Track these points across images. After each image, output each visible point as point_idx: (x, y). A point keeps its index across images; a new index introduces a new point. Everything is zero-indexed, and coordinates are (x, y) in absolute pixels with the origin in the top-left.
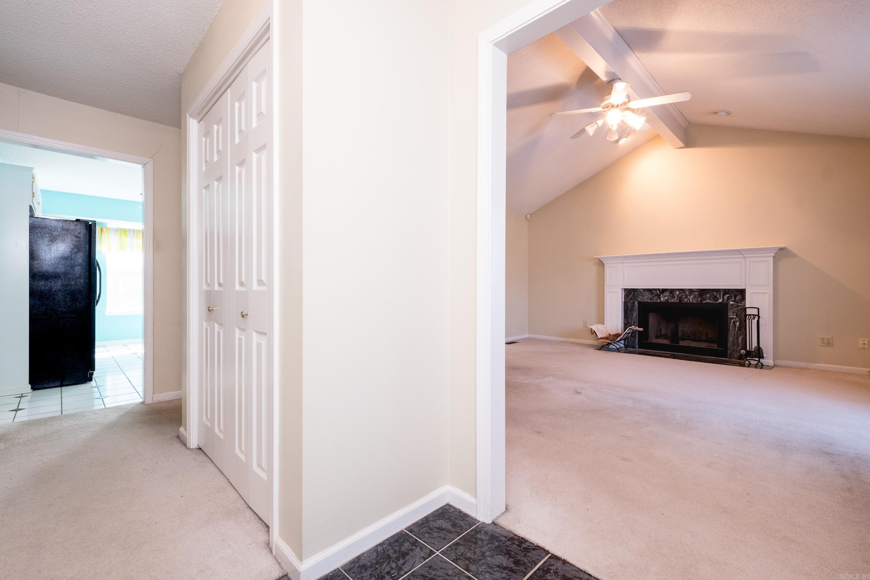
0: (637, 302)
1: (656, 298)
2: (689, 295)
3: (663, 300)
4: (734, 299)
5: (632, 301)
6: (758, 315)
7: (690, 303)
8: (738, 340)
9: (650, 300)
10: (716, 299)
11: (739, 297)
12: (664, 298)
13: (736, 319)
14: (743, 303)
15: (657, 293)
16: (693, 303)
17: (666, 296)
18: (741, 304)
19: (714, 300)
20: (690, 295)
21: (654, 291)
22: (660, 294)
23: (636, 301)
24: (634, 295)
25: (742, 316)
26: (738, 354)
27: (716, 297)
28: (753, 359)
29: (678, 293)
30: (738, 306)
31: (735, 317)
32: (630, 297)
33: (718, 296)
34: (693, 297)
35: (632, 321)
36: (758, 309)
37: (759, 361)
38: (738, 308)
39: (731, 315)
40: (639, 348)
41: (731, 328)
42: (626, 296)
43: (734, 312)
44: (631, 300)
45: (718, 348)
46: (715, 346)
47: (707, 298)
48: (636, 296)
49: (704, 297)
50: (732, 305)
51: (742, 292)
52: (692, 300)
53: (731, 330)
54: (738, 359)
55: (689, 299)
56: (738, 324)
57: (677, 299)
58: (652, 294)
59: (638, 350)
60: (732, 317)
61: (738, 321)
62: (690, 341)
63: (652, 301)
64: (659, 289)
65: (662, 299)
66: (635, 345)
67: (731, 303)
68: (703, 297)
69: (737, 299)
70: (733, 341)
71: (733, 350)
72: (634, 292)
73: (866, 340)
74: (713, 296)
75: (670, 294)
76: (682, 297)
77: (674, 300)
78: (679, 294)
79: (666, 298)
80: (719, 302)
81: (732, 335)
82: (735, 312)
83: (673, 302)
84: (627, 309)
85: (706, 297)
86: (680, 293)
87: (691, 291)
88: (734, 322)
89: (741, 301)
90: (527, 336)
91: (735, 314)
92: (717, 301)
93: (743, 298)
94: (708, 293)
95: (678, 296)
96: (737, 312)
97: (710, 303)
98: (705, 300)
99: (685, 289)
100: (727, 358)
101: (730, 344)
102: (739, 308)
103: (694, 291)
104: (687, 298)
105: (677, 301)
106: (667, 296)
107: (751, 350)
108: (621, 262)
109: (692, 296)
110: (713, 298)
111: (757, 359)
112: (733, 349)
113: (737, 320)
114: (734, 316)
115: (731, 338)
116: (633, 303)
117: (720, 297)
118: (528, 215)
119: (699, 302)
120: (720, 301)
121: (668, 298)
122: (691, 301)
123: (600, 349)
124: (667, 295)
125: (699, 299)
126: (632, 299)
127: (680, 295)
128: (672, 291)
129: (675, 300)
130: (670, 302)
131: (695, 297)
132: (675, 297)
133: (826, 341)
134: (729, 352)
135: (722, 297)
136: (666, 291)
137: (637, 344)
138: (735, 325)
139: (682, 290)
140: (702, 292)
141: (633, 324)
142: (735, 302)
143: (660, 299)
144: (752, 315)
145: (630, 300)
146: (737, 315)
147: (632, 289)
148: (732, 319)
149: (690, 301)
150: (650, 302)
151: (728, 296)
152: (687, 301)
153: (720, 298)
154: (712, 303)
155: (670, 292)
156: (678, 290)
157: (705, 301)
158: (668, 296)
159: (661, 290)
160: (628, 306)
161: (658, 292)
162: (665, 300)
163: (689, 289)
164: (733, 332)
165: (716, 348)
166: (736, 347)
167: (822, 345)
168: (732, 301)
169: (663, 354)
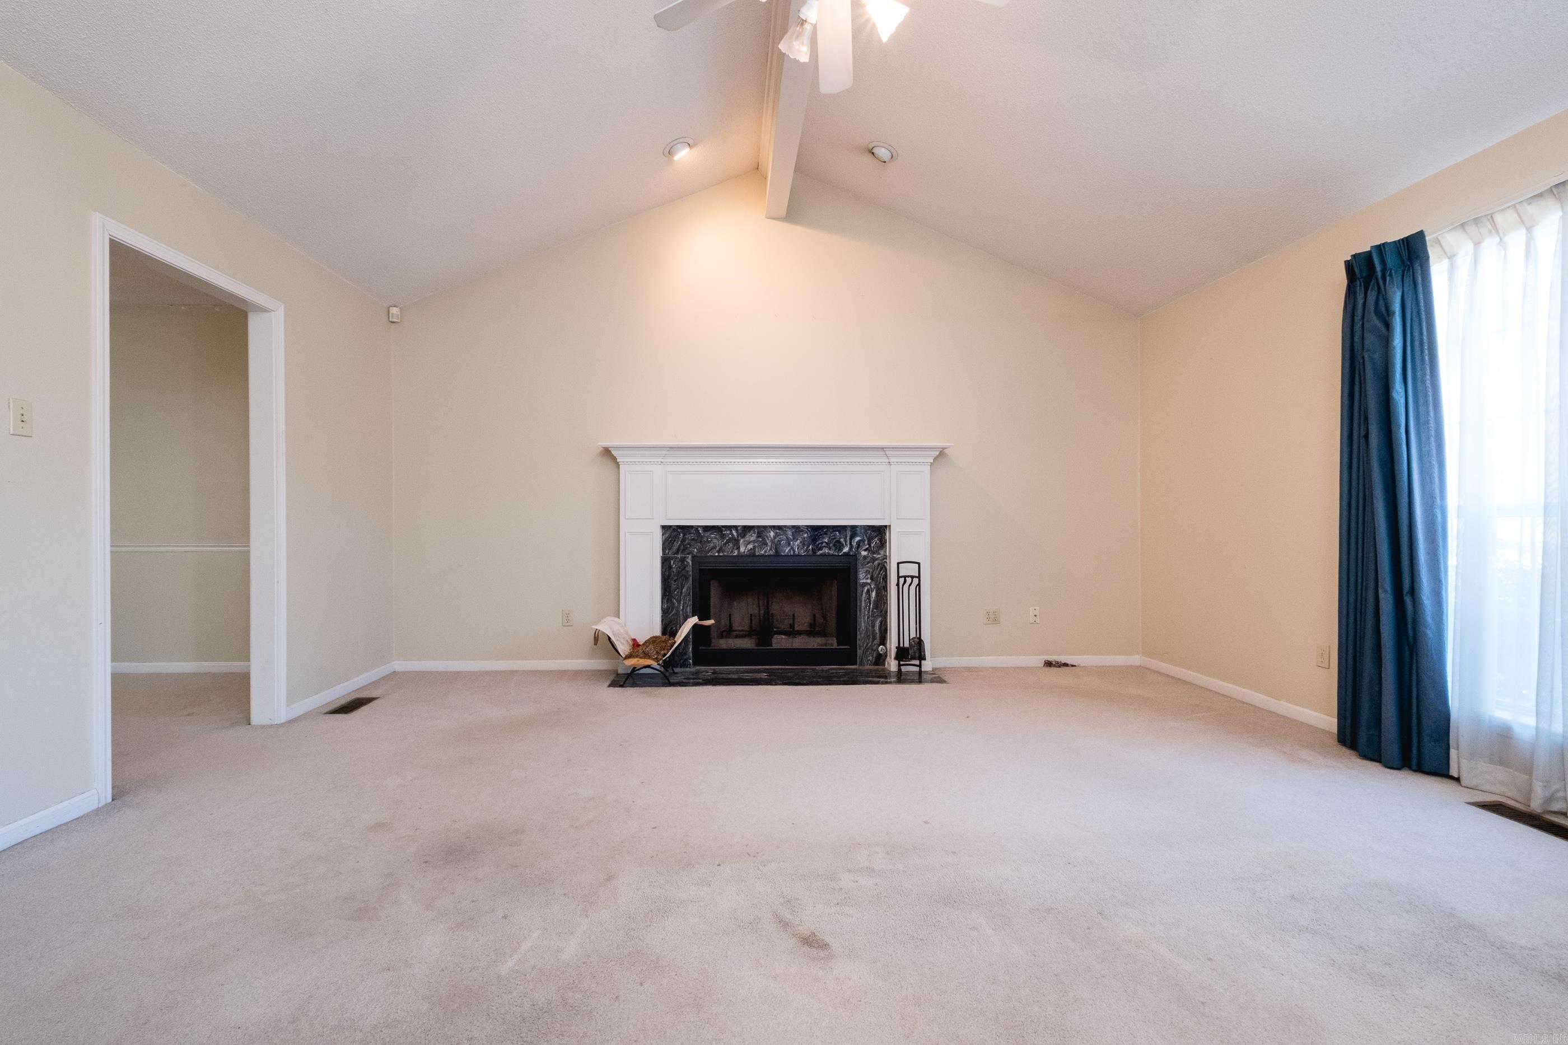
0: (690, 556)
1: (729, 547)
2: (793, 539)
3: (744, 552)
4: (868, 546)
5: (679, 556)
6: (919, 577)
7: (794, 555)
8: (873, 626)
9: (718, 552)
10: (839, 546)
11: (876, 543)
12: (746, 547)
13: (870, 586)
14: (882, 552)
15: (733, 535)
16: (799, 555)
17: (749, 543)
18: (879, 556)
19: (835, 549)
20: (795, 539)
21: (726, 530)
22: (738, 536)
23: (689, 554)
24: (683, 540)
25: (880, 578)
26: (875, 655)
27: (839, 542)
28: (907, 663)
29: (772, 534)
30: (874, 560)
31: (869, 581)
32: (675, 548)
33: (842, 540)
34: (801, 542)
35: (679, 603)
36: (919, 564)
37: (920, 666)
38: (873, 564)
39: (863, 578)
40: (695, 664)
41: (863, 604)
42: (667, 544)
43: (867, 572)
44: (677, 552)
45: (838, 646)
46: (833, 643)
47: (824, 544)
48: (688, 544)
49: (820, 544)
50: (865, 557)
51: (879, 533)
52: (798, 548)
53: (863, 608)
54: (874, 665)
55: (792, 548)
56: (874, 594)
57: (771, 549)
58: (723, 537)
59: (693, 669)
60: (865, 581)
61: (874, 588)
63: (721, 554)
64: (736, 527)
65: (742, 549)
66: (686, 660)
67: (864, 553)
68: (817, 543)
69: (873, 545)
70: (867, 629)
71: (866, 646)
72: (684, 535)
73: (1037, 608)
74: (834, 541)
75: (759, 536)
76: (780, 544)
77: (766, 552)
78: (775, 538)
79: (750, 546)
80: (844, 553)
81: (864, 619)
82: (869, 571)
83: (763, 556)
84: (669, 575)
85: (822, 543)
86: (777, 535)
87: (797, 529)
88: (868, 591)
89: (879, 549)
90: (394, 667)
91: (869, 576)
92: (840, 550)
93: (883, 544)
94: (826, 534)
95: (772, 541)
96: (872, 573)
97: (829, 555)
98: (821, 549)
99: (785, 526)
100: (856, 664)
101: (860, 636)
102: (876, 563)
103: (802, 531)
104: (789, 544)
105: (771, 553)
106: (751, 542)
107: (901, 645)
108: (660, 460)
109: (798, 541)
110: (834, 545)
111: (917, 662)
112: (867, 644)
113: (872, 587)
114: (868, 579)
115: (863, 625)
116: (683, 560)
117: (846, 542)
118: (394, 308)
119: (811, 553)
120: (846, 550)
121: (754, 547)
122: (797, 553)
123: (613, 684)
124: (752, 539)
125: (811, 547)
126: (680, 552)
127: (777, 539)
128: (761, 531)
129: (767, 551)
130: (758, 556)
131: (803, 543)
132: (766, 544)
133: (992, 616)
134: (859, 652)
135: (848, 542)
136: (749, 532)
137: (691, 655)
138: (869, 599)
139: (780, 528)
140: (817, 531)
141: (683, 610)
142: (869, 552)
143: (738, 548)
144: (908, 576)
145: (674, 554)
146: (872, 579)
147: (679, 527)
148: (865, 586)
149: (794, 551)
150: (719, 556)
151: (860, 541)
152: (790, 551)
153: (846, 545)
154: (833, 555)
155: (758, 532)
156: (774, 527)
157: (821, 552)
158: (754, 541)
159: (739, 528)
160: (670, 567)
161: (735, 534)
162: (748, 551)
163: (793, 527)
164: (866, 613)
165: (835, 646)
166: (871, 640)
167: (988, 622)
168: (865, 550)
169: (758, 676)
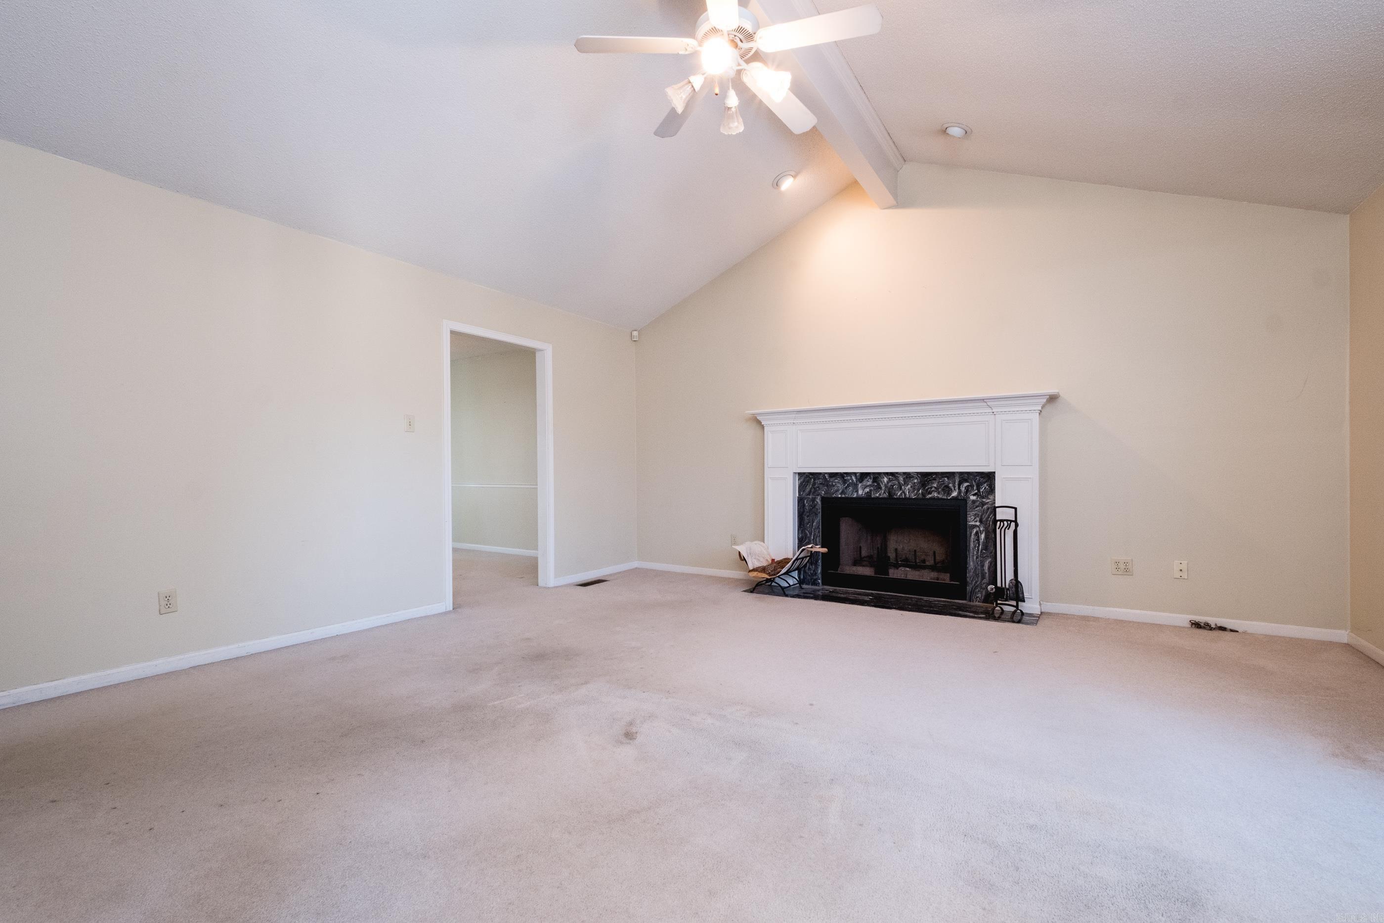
0: (819, 497)
1: (850, 490)
2: (904, 484)
3: (862, 494)
4: (976, 491)
5: (811, 497)
6: (1016, 521)
7: (905, 498)
8: (983, 566)
9: (841, 494)
10: (948, 490)
11: (985, 488)
12: (864, 490)
13: (979, 528)
14: (991, 497)
15: (852, 480)
16: (910, 499)
17: (866, 487)
18: (988, 501)
19: (944, 494)
20: (906, 484)
21: (847, 477)
22: (857, 482)
23: (818, 495)
24: (814, 484)
25: (990, 521)
26: (984, 593)
27: (947, 487)
28: (1007, 603)
29: (886, 480)
30: (983, 504)
31: (978, 524)
32: (808, 490)
33: (951, 485)
34: (911, 487)
35: (811, 534)
36: (1016, 509)
37: (1017, 607)
38: (982, 508)
39: (972, 521)
40: (823, 584)
41: (972, 545)
42: (802, 488)
43: (976, 515)
44: (809, 494)
45: (951, 581)
46: (946, 578)
47: (933, 489)
48: (818, 487)
49: (928, 488)
50: (974, 502)
51: (990, 477)
52: (909, 492)
53: (971, 548)
54: (983, 602)
55: (904, 492)
56: (983, 536)
57: (884, 493)
58: (845, 482)
59: (821, 587)
60: (973, 523)
61: (983, 530)
62: (908, 569)
63: (843, 496)
64: (855, 474)
65: (860, 492)
66: (816, 580)
67: (973, 498)
68: (927, 488)
69: (982, 490)
70: (976, 569)
71: (975, 584)
72: (815, 480)
73: (1185, 563)
74: (943, 486)
75: (873, 482)
76: (893, 488)
77: (880, 494)
78: (888, 483)
79: (867, 490)
80: (953, 497)
81: (973, 558)
82: (978, 515)
83: (877, 498)
84: (804, 511)
85: (931, 488)
86: (890, 480)
87: (908, 476)
88: (977, 533)
89: (989, 494)
90: (635, 564)
91: (978, 519)
92: (949, 494)
93: (992, 490)
94: (935, 479)
95: (886, 486)
96: (982, 516)
97: (938, 499)
98: (930, 493)
99: (897, 473)
100: (965, 599)
101: (970, 574)
102: (985, 507)
103: (913, 477)
104: (901, 489)
105: (886, 495)
106: (868, 486)
107: (1004, 586)
108: (792, 422)
109: (909, 486)
110: (943, 490)
111: (1014, 603)
112: (976, 582)
113: (981, 529)
114: (976, 521)
115: (971, 563)
116: (814, 500)
117: (954, 487)
118: (635, 332)
119: (921, 496)
120: (955, 494)
121: (871, 490)
122: (908, 496)
123: (752, 591)
124: (869, 483)
125: (920, 491)
126: (811, 494)
127: (890, 484)
128: (876, 477)
129: (882, 494)
130: (874, 498)
131: (913, 487)
132: (881, 488)
133: (1122, 566)
134: (969, 588)
135: (957, 487)
136: (866, 478)
137: (820, 576)
138: (978, 540)
139: (892, 474)
140: (926, 477)
141: (813, 540)
142: (978, 496)
143: (857, 491)
144: (1005, 520)
145: (807, 495)
146: (981, 521)
147: (811, 474)
148: (974, 528)
149: (905, 495)
150: (841, 498)
151: (968, 486)
152: (901, 494)
153: (954, 489)
154: (941, 499)
155: (874, 478)
156: (887, 474)
157: (930, 496)
158: (870, 486)
159: (858, 475)
160: (804, 505)
161: (854, 479)
162: (865, 494)
163: (904, 473)
164: (975, 553)
165: (948, 581)
166: (980, 579)
167: (1117, 573)
168: (974, 495)
169: (861, 597)
